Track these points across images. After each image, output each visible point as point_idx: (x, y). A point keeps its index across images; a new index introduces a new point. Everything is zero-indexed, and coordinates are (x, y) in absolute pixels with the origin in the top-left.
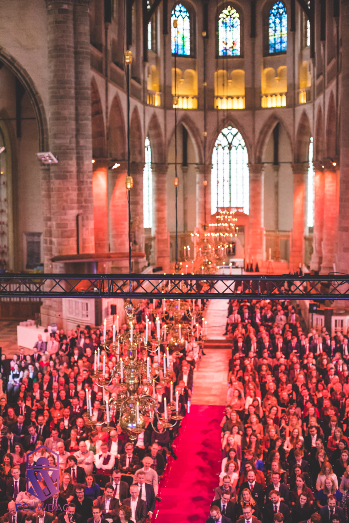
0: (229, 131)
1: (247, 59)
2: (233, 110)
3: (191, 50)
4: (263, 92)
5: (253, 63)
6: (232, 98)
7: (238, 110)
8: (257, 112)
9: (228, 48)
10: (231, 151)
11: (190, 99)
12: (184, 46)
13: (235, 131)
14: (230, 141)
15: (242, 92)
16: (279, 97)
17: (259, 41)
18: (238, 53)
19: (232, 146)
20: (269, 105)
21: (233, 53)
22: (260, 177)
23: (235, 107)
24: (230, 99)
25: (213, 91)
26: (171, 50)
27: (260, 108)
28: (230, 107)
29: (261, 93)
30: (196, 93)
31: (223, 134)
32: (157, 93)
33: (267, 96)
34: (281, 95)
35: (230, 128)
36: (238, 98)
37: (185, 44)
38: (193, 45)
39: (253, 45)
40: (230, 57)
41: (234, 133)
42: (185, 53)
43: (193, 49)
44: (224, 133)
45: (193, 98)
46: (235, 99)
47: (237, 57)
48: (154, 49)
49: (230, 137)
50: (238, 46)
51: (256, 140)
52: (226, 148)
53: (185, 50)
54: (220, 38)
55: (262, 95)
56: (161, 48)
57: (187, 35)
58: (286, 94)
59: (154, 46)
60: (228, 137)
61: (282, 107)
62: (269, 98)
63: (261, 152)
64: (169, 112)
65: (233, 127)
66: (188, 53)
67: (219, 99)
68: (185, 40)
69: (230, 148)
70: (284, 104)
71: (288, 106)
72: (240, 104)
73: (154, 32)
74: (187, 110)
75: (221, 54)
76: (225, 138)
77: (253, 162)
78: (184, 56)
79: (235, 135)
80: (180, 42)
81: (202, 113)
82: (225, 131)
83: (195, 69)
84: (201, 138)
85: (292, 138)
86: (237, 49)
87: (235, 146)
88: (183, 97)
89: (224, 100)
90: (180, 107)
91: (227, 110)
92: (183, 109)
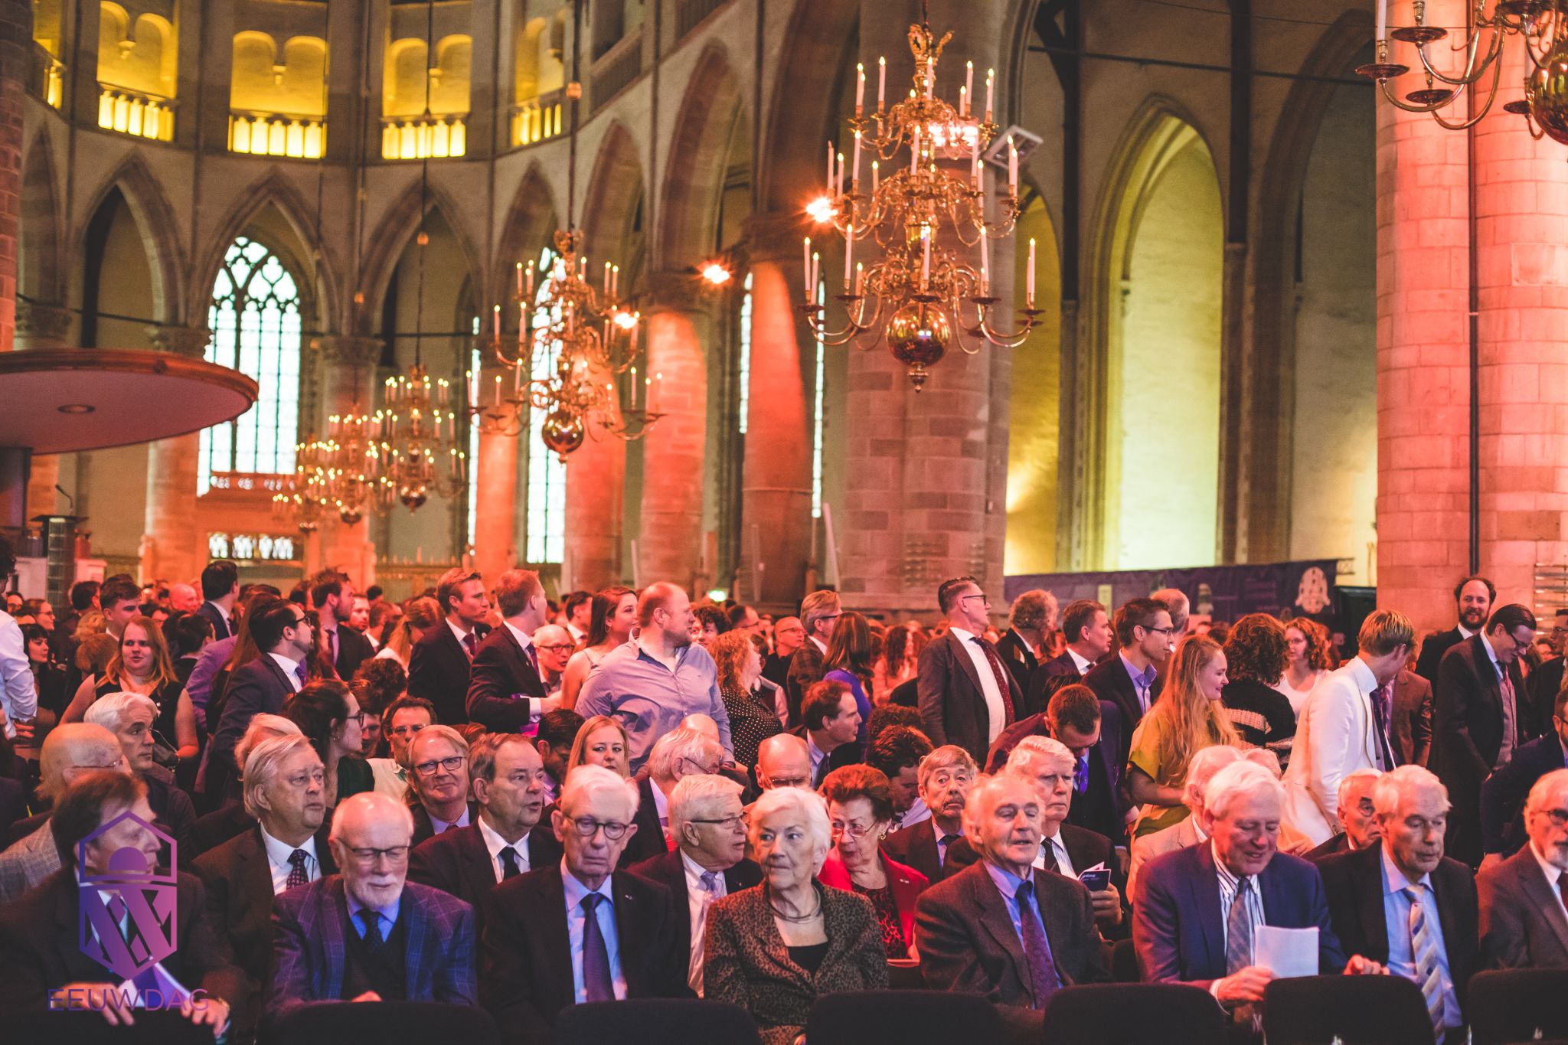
0: (239, 251)
1: (341, 7)
2: (285, 159)
4: (389, 111)
6: (286, 122)
7: (303, 161)
8: (368, 171)
10: (244, 315)
11: (152, 109)
13: (258, 250)
15: (317, 107)
16: (441, 127)
19: (246, 298)
20: (408, 153)
22: (366, 378)
23: (295, 152)
24: (278, 124)
25: (225, 92)
27: (379, 160)
28: (277, 150)
29: (381, 112)
30: (172, 94)
32: (57, 63)
33: (400, 124)
34: (450, 120)
35: (245, 240)
36: (305, 123)
41: (256, 259)
45: (161, 105)
46: (295, 128)
49: (242, 272)
52: (226, 305)
55: (383, 120)
58: (467, 120)
61: (450, 160)
62: (409, 129)
63: (372, 300)
64: (84, 136)
65: (252, 239)
67: (242, 121)
69: (239, 307)
70: (458, 149)
71: (472, 155)
72: (309, 144)
74: (141, 140)
76: (223, 270)
77: (344, 332)
79: (260, 266)
81: (186, 159)
83: (169, 16)
85: (483, 254)
87: (257, 301)
88: (130, 99)
89: (260, 125)
90: (120, 127)
91: (268, 158)
92: (126, 136)
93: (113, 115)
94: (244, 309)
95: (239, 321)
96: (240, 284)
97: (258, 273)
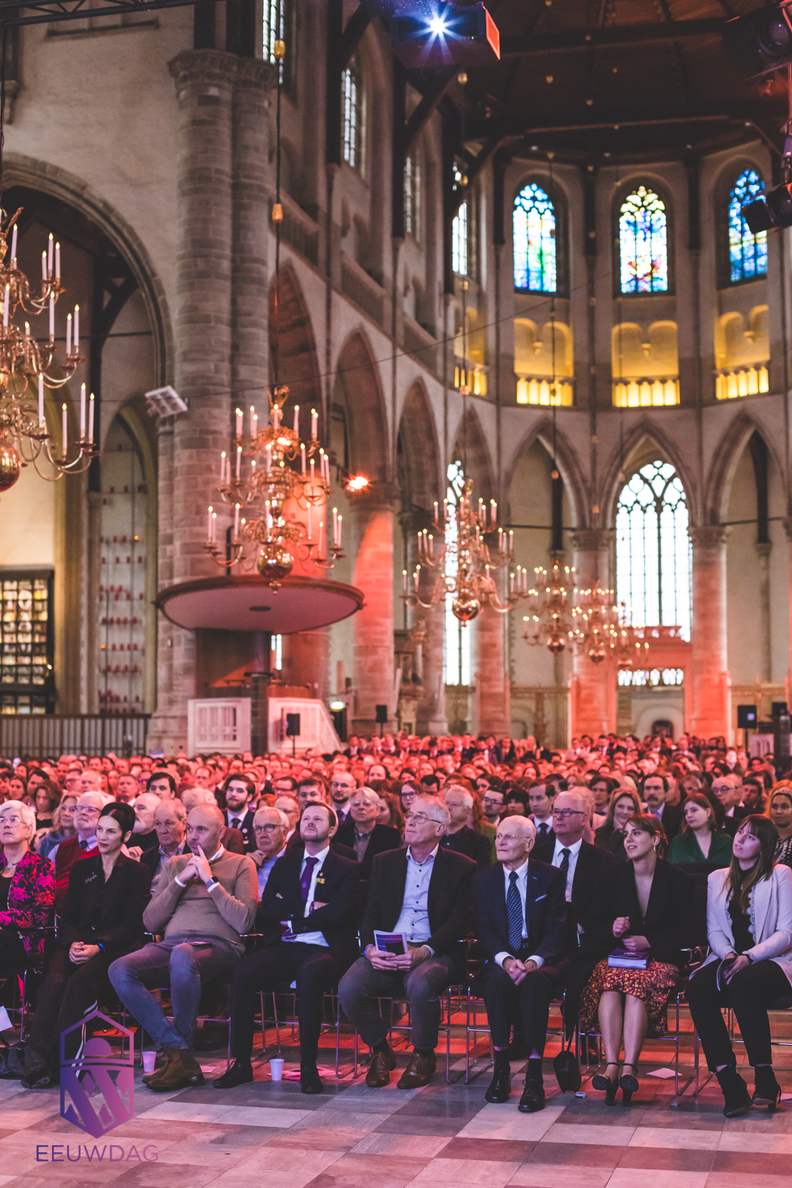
0: (656, 471)
1: (683, 298)
2: (652, 408)
3: (559, 281)
4: (719, 365)
5: (696, 305)
6: (651, 382)
7: (664, 408)
8: (706, 410)
9: (640, 276)
10: (662, 515)
11: (557, 386)
12: (542, 272)
13: (669, 470)
14: (659, 494)
15: (673, 370)
16: (752, 372)
17: (708, 256)
18: (663, 285)
19: (663, 503)
20: (732, 393)
21: (652, 287)
22: (717, 555)
23: (658, 402)
24: (645, 384)
25: (608, 368)
26: (513, 280)
27: (714, 401)
28: (645, 402)
29: (714, 367)
30: (571, 373)
31: (642, 477)
32: (479, 366)
33: (726, 374)
34: (757, 367)
35: (658, 463)
36: (663, 381)
37: (546, 268)
38: (562, 271)
39: (695, 266)
40: (645, 293)
41: (667, 476)
42: (545, 289)
43: (562, 278)
44: (646, 476)
45: (562, 383)
46: (657, 385)
47: (660, 293)
48: (474, 275)
49: (658, 485)
50: (662, 271)
51: (706, 473)
52: (651, 510)
53: (545, 280)
54: (622, 255)
55: (715, 372)
56: (488, 273)
57: (550, 247)
58: (768, 365)
59: (474, 268)
60: (654, 484)
61: (759, 395)
62: (732, 377)
63: (717, 500)
64: (507, 411)
65: (664, 462)
66: (551, 287)
67: (620, 385)
68: (544, 259)
69: (659, 510)
70: (764, 387)
71: (773, 390)
72: (668, 396)
73: (474, 240)
74: (550, 408)
75: (626, 288)
76: (646, 486)
77: (699, 523)
78: (541, 293)
79: (671, 480)
80: (534, 265)
81: (585, 417)
82: (648, 471)
83: (567, 322)
84: (581, 472)
86: (661, 276)
87: (670, 505)
88: (540, 381)
89: (633, 387)
90: (534, 401)
91: (640, 409)
92: (539, 407)
93: (527, 394)
94: (661, 510)
95: (659, 520)
96: (659, 495)
97: (670, 485)
